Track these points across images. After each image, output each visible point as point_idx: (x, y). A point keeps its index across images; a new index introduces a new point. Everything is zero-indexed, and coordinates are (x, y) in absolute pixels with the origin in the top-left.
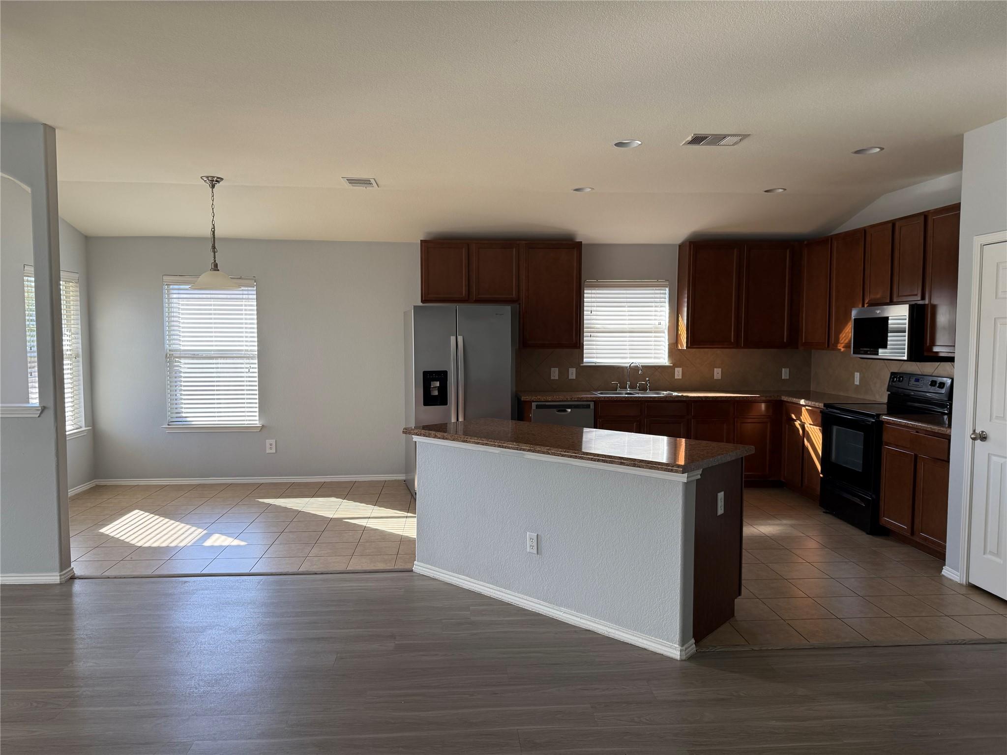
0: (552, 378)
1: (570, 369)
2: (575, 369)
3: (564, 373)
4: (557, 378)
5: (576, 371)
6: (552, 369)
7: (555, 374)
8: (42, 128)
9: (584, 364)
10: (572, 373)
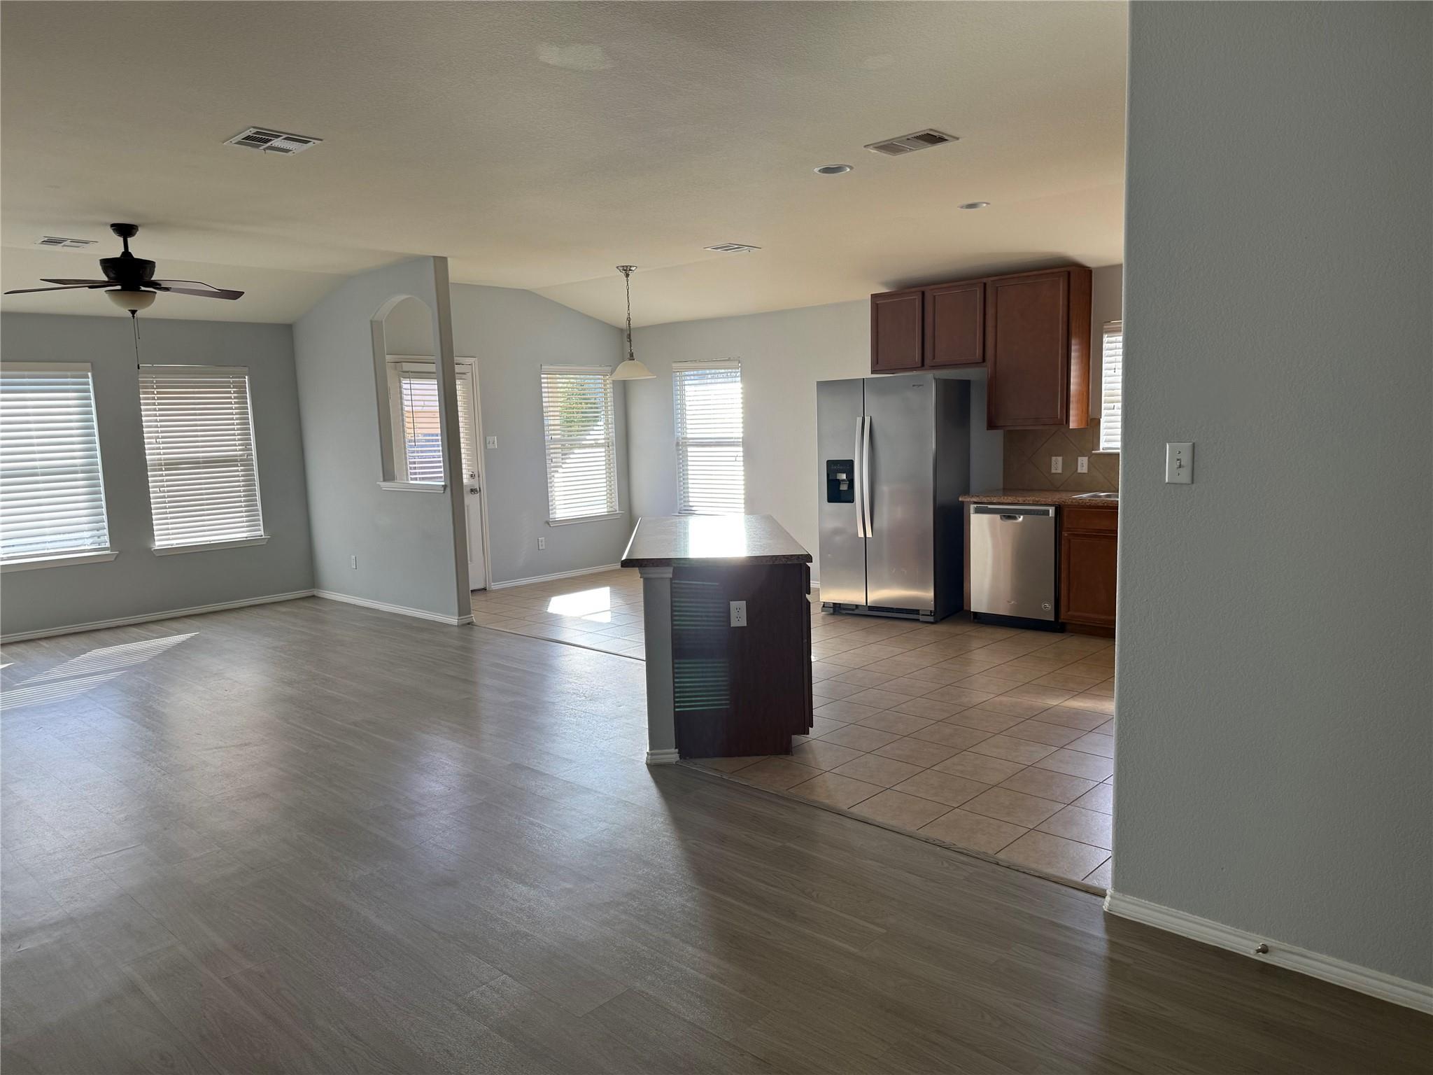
0: (1053, 471)
1: (1080, 459)
2: (1087, 458)
3: (1070, 464)
4: (1060, 471)
5: (1088, 461)
6: (1054, 458)
7: (1057, 465)
8: (432, 259)
9: (1101, 451)
10: (1083, 465)
